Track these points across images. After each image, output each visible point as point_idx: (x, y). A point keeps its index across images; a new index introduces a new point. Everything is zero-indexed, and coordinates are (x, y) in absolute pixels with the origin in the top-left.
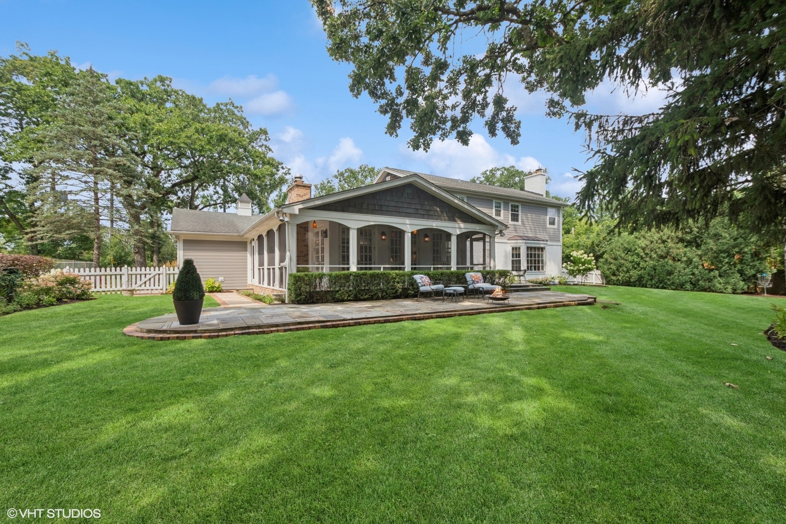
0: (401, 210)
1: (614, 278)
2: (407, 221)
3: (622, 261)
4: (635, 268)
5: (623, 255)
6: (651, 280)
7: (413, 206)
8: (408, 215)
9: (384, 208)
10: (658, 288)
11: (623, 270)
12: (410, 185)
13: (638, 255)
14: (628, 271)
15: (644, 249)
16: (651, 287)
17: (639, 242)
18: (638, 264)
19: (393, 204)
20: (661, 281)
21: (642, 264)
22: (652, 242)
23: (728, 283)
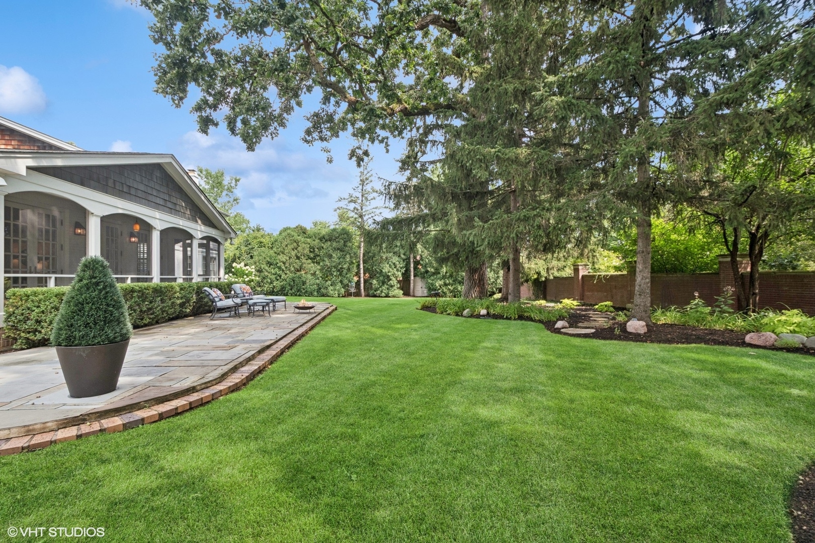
0: (150, 198)
1: (259, 289)
2: (157, 214)
3: (266, 273)
4: (277, 280)
5: (267, 268)
6: (291, 289)
7: (162, 196)
8: (156, 206)
9: (133, 191)
10: (296, 295)
11: (267, 282)
12: (158, 166)
13: (280, 268)
14: (271, 283)
15: (284, 263)
16: (292, 295)
17: (279, 257)
18: (280, 276)
19: (142, 187)
20: (299, 291)
21: (283, 276)
22: (290, 258)
23: (335, 290)
